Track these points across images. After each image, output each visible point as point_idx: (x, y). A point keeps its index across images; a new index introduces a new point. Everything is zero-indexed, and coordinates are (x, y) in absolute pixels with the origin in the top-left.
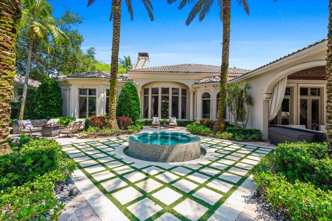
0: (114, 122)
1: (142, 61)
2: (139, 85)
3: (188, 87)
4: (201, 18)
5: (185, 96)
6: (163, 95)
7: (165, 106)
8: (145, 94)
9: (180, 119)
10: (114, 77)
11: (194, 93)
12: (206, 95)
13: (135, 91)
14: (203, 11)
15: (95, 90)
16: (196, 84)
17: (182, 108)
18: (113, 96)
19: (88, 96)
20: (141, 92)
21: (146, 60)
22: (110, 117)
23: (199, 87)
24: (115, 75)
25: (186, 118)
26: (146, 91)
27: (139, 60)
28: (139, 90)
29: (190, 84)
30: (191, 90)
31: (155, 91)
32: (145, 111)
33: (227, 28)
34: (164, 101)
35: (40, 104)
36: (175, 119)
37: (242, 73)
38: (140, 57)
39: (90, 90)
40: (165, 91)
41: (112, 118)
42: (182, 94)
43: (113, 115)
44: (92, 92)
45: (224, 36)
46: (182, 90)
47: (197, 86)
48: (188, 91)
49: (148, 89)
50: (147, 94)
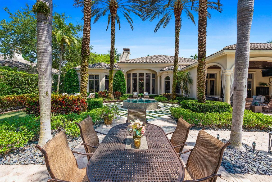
0: (112, 95)
1: (126, 54)
2: (124, 72)
3: (156, 73)
4: (164, 27)
5: (155, 78)
6: (140, 78)
7: (141, 85)
8: (128, 77)
9: (151, 94)
10: (112, 69)
11: (160, 77)
12: (167, 78)
13: (123, 76)
14: (165, 23)
15: (99, 76)
16: (161, 70)
17: (152, 86)
18: (111, 79)
19: (94, 79)
20: (126, 76)
21: (128, 53)
22: (110, 92)
23: (163, 73)
24: (112, 67)
25: (155, 93)
26: (129, 75)
27: (124, 53)
28: (125, 74)
29: (157, 71)
30: (158, 74)
31: (135, 75)
32: (128, 88)
33: (177, 39)
34: (140, 82)
35: (68, 84)
36: (148, 93)
37: (192, 63)
38: (124, 52)
39: (95, 76)
40: (141, 75)
41: (111, 93)
42: (153, 77)
43: (111, 91)
44: (97, 77)
45: (176, 43)
46: (153, 74)
47: (162, 72)
48: (157, 75)
49: (130, 74)
50: (129, 77)
